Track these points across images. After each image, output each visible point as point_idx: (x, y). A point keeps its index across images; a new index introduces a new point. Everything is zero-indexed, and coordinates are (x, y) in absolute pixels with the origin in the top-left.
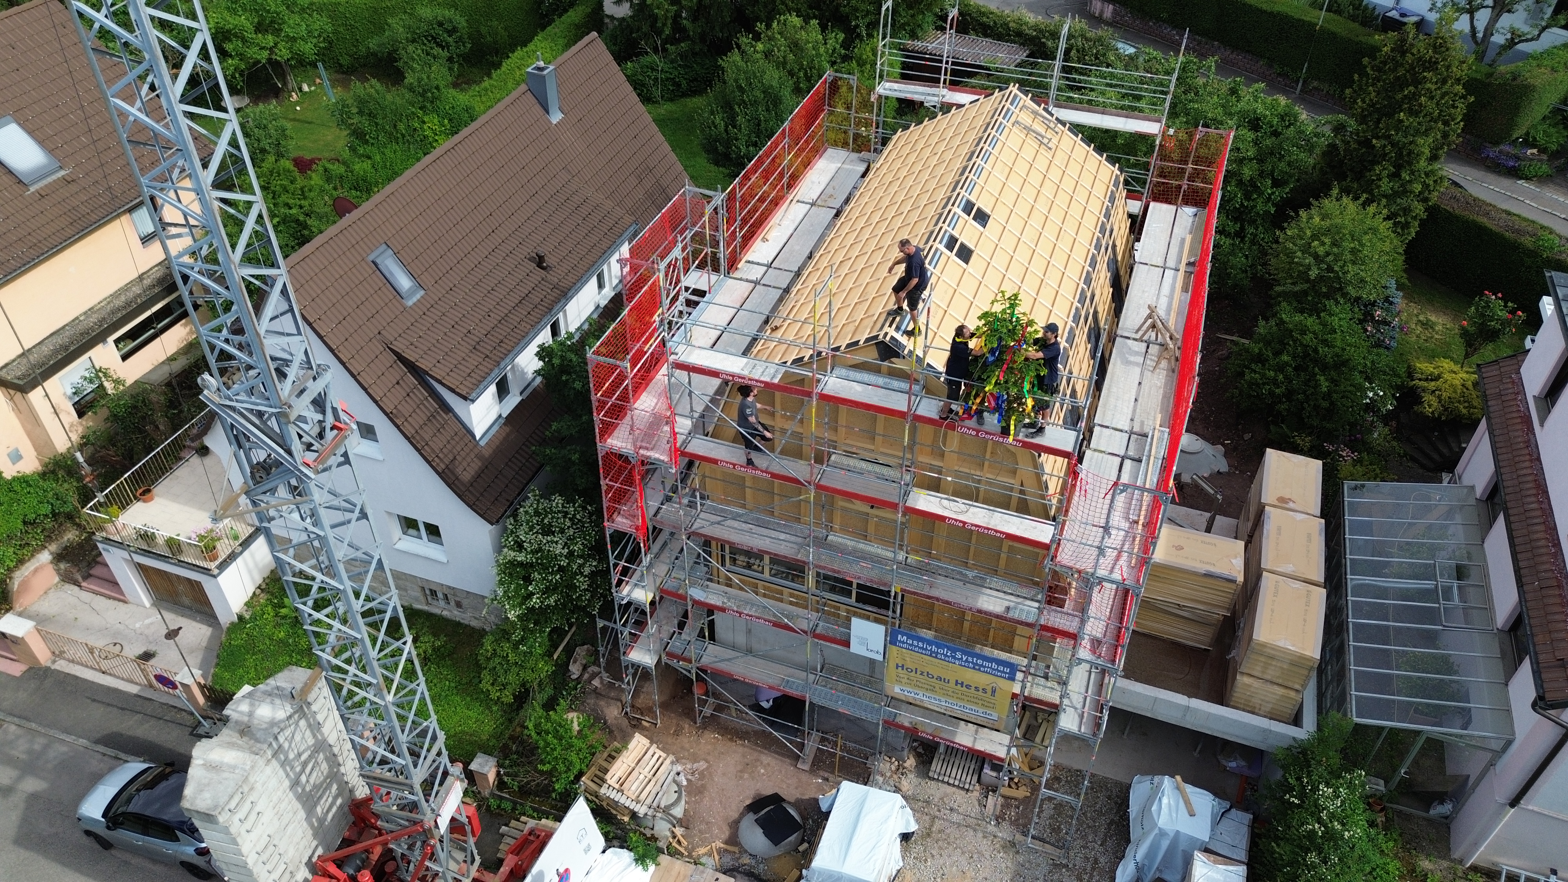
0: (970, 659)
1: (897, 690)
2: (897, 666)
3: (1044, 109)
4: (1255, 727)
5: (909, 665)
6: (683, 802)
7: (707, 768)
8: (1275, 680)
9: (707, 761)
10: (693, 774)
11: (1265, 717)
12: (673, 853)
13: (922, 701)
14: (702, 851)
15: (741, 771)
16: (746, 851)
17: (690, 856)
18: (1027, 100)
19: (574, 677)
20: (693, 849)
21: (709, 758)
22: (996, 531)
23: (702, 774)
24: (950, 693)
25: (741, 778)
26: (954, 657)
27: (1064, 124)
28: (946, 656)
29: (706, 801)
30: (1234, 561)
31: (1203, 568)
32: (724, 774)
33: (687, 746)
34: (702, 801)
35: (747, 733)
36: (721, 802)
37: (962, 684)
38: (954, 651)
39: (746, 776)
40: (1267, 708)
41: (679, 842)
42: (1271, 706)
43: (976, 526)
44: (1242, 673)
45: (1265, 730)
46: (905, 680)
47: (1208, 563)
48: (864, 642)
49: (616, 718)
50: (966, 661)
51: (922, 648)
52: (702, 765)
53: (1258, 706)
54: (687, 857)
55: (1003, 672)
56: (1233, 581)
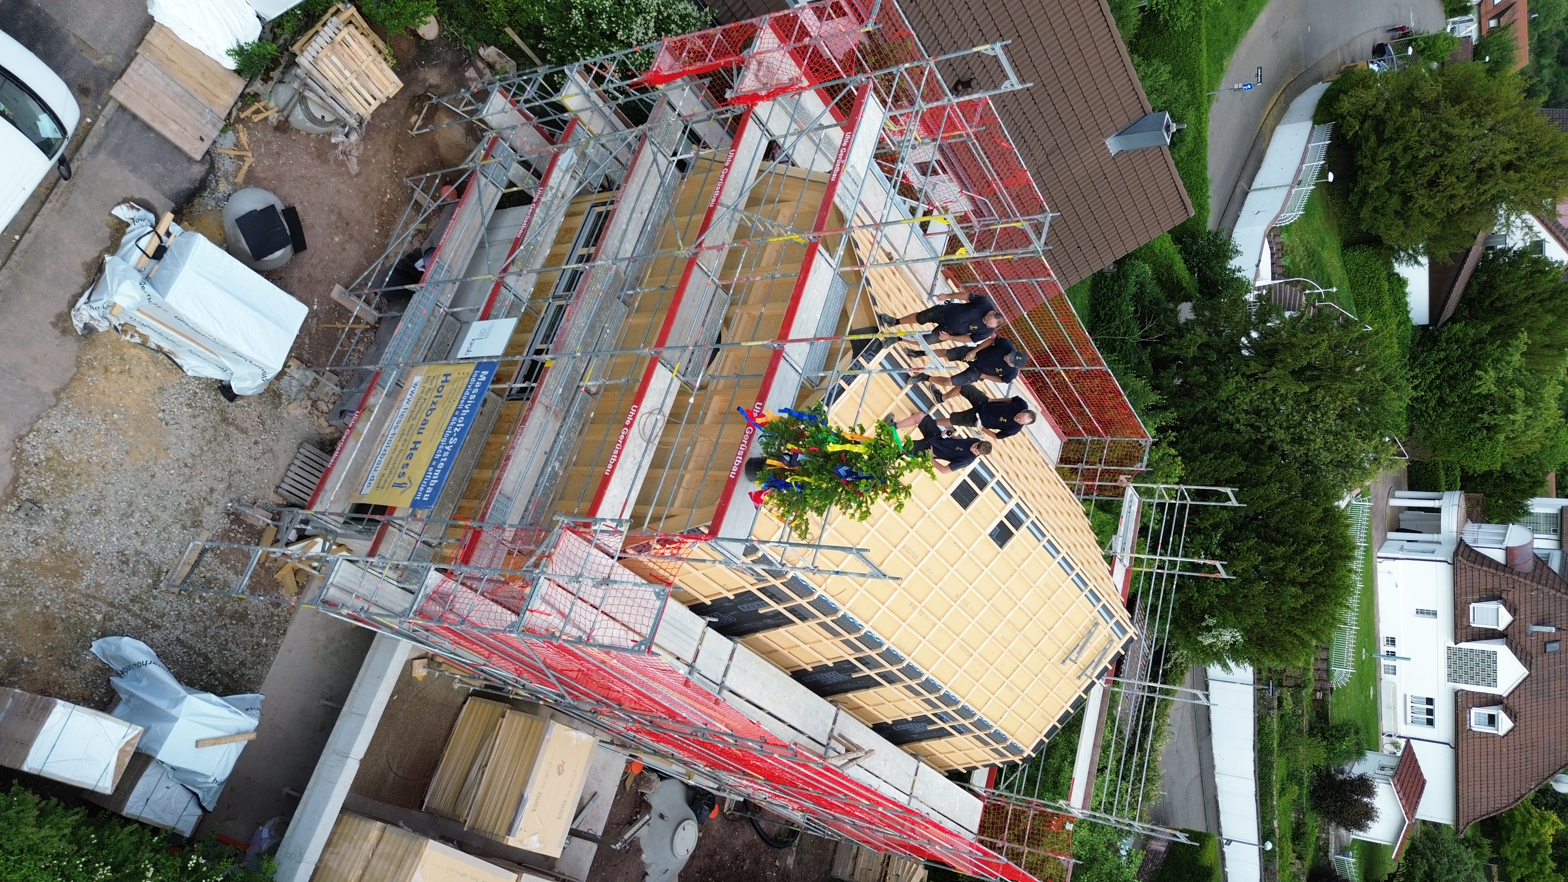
0: (446, 454)
1: (417, 379)
2: (446, 375)
3: (1106, 668)
4: (308, 841)
5: (448, 388)
6: (309, 124)
7: (349, 173)
8: (370, 870)
9: (357, 175)
10: (344, 153)
11: (320, 860)
12: (246, 99)
13: (399, 408)
14: (244, 138)
15: (339, 214)
16: (235, 191)
17: (238, 120)
18: (1117, 647)
19: (481, 51)
20: (248, 128)
21: (361, 180)
22: (615, 465)
23: (342, 164)
24: (404, 437)
25: (332, 211)
26: (451, 435)
27: (1087, 691)
28: (454, 426)
29: (307, 159)
30: (535, 838)
31: (531, 794)
32: (338, 191)
33: (380, 157)
34: (308, 154)
35: (387, 236)
36: (303, 177)
37: (415, 449)
38: (459, 435)
39: (333, 218)
40: (332, 862)
41: (258, 112)
42: (335, 866)
43: (624, 441)
44: (383, 831)
45: (301, 855)
46: (428, 386)
47: (537, 803)
48: (484, 335)
49: (425, 80)
50: (444, 450)
51: (468, 399)
52: (353, 166)
53: (337, 850)
54: (238, 116)
55: (424, 492)
56: (509, 831)
